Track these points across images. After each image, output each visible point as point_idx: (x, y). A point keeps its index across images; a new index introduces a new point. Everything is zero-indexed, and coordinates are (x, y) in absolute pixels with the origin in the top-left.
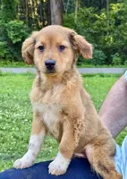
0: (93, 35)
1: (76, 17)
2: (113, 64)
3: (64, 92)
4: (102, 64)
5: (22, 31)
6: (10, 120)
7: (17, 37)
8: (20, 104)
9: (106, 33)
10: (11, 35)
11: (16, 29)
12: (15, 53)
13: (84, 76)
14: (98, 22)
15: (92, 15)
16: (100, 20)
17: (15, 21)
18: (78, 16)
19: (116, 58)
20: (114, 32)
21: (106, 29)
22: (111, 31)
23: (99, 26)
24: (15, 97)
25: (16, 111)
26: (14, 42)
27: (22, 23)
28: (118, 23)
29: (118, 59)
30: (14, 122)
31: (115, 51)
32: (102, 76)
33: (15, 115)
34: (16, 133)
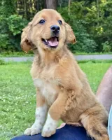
0: (85, 26)
1: (69, 10)
2: (103, 52)
4: (94, 52)
5: (21, 24)
6: (12, 103)
7: (16, 29)
8: (22, 89)
9: (96, 24)
10: (12, 28)
11: (16, 22)
12: (16, 44)
13: (79, 63)
14: (89, 14)
15: (83, 8)
16: (91, 12)
17: (15, 15)
18: (71, 9)
19: (106, 46)
20: (103, 23)
21: (96, 20)
22: (101, 22)
23: (90, 18)
24: (16, 83)
25: (18, 95)
26: (15, 34)
27: (21, 17)
28: (107, 14)
29: (108, 46)
30: (16, 104)
31: (105, 39)
32: (94, 62)
33: (17, 98)
34: (17, 114)
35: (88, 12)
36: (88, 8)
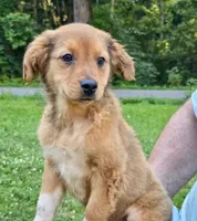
0: (138, 38)
1: (112, 10)
2: (168, 85)
3: (91, 131)
4: (152, 84)
5: (27, 29)
6: (8, 169)
7: (18, 38)
8: (25, 145)
9: (158, 35)
10: (10, 35)
11: (18, 26)
12: (17, 64)
13: (125, 102)
14: (145, 18)
15: (136, 7)
16: (150, 15)
17: (17, 14)
18: (116, 8)
19: (173, 75)
20: (171, 35)
21: (159, 30)
22: (166, 33)
23: (148, 24)
24: (16, 134)
25: (18, 155)
26: (15, 46)
27: (27, 16)
28: (177, 20)
29: (177, 76)
30: (15, 172)
31: (172, 64)
32: (152, 102)
33: (16, 161)
34: (18, 190)
35: (144, 14)
36: (144, 8)
